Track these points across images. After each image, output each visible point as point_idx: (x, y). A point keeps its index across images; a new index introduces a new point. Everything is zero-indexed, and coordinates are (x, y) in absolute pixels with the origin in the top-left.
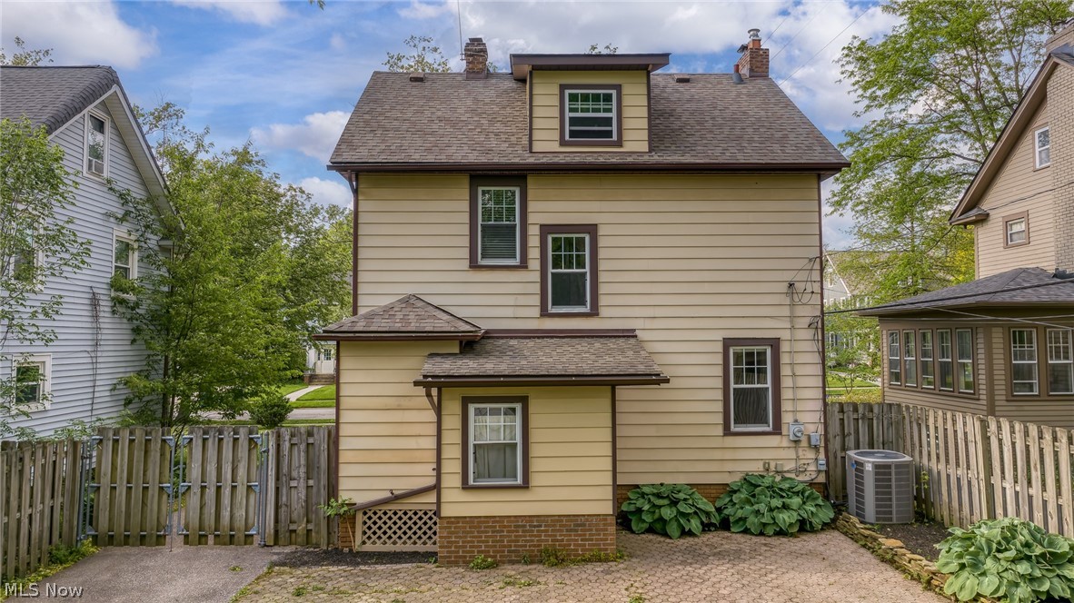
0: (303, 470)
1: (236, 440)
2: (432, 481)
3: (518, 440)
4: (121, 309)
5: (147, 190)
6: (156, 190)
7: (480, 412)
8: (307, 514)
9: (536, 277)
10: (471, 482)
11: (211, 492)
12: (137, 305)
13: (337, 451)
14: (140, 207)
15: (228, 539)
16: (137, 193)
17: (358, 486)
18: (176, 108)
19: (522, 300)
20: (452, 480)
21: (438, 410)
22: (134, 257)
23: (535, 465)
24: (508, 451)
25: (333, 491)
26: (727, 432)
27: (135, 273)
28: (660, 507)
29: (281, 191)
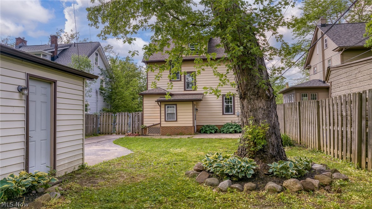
0: (137, 120)
1: (125, 115)
2: (159, 122)
3: (175, 112)
4: (101, 94)
5: (106, 68)
6: (108, 68)
7: (168, 107)
8: (138, 129)
9: (183, 82)
10: (166, 120)
11: (120, 125)
12: (105, 93)
13: (143, 116)
14: (105, 72)
15: (124, 133)
16: (104, 69)
17: (147, 123)
18: (111, 46)
19: (180, 88)
20: (163, 120)
21: (160, 106)
22: (104, 83)
23: (178, 117)
24: (173, 114)
25: (142, 124)
26: (223, 114)
27: (104, 87)
28: (206, 128)
29: (138, 67)
